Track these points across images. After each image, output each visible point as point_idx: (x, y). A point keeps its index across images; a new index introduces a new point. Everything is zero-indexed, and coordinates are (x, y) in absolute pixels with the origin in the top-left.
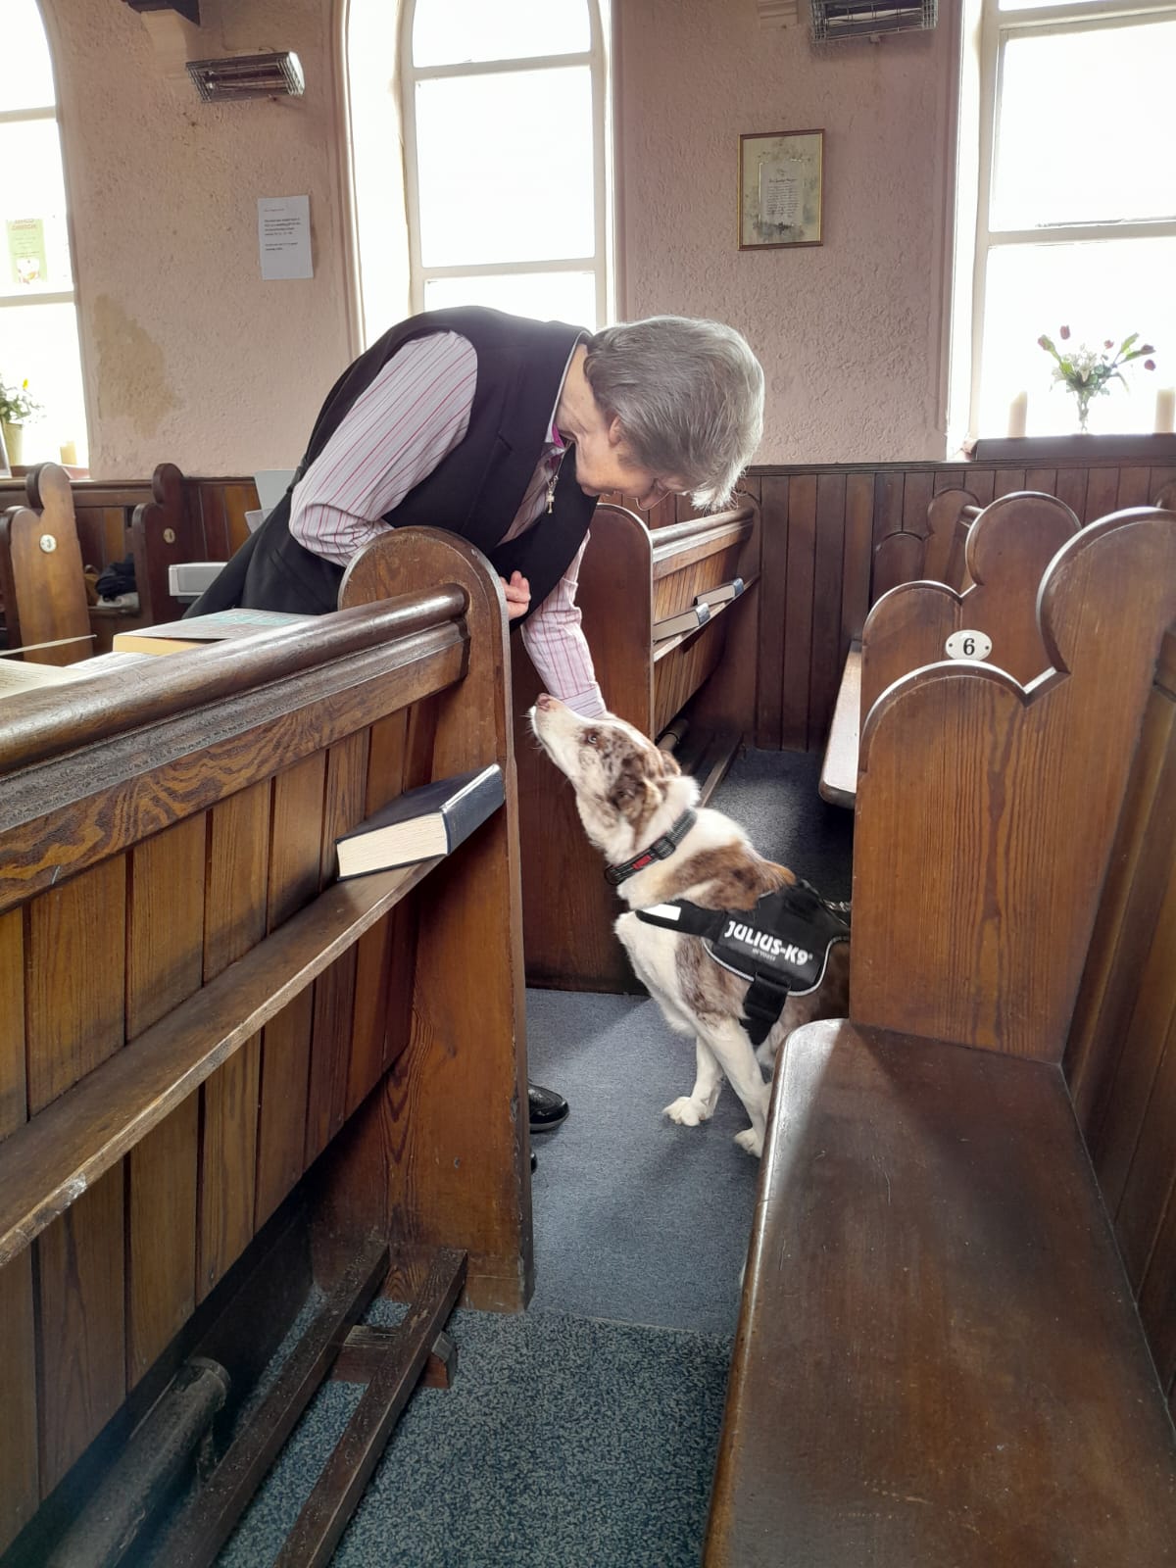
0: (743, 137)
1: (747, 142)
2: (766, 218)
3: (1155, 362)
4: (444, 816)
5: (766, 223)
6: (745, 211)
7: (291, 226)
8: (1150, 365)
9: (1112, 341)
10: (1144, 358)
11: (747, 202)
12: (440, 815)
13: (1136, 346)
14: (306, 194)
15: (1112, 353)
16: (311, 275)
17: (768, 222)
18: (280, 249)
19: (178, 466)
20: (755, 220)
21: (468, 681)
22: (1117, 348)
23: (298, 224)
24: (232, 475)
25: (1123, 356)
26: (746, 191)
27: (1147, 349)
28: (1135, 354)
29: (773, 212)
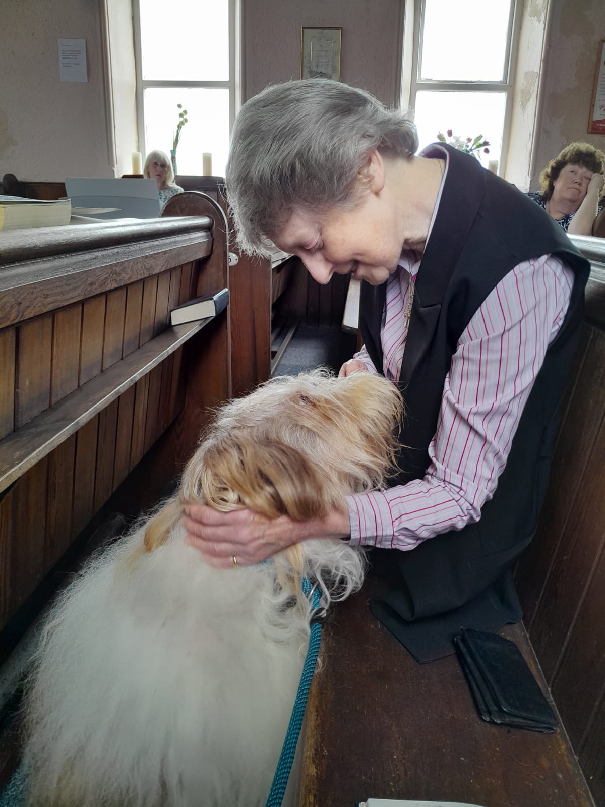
0: (304, 28)
1: (305, 30)
2: (314, 69)
3: (490, 150)
4: (214, 301)
5: (314, 71)
6: (304, 64)
7: (76, 55)
8: (487, 151)
9: (471, 138)
10: (485, 147)
11: (305, 61)
12: (213, 301)
13: (481, 142)
14: (84, 38)
15: (470, 144)
16: (87, 81)
17: (315, 70)
18: (70, 66)
19: (15, 175)
20: (309, 70)
21: (213, 256)
22: (473, 142)
23: (80, 54)
24: (43, 181)
25: (475, 146)
26: (305, 54)
27: (486, 143)
28: (480, 146)
29: (317, 66)
